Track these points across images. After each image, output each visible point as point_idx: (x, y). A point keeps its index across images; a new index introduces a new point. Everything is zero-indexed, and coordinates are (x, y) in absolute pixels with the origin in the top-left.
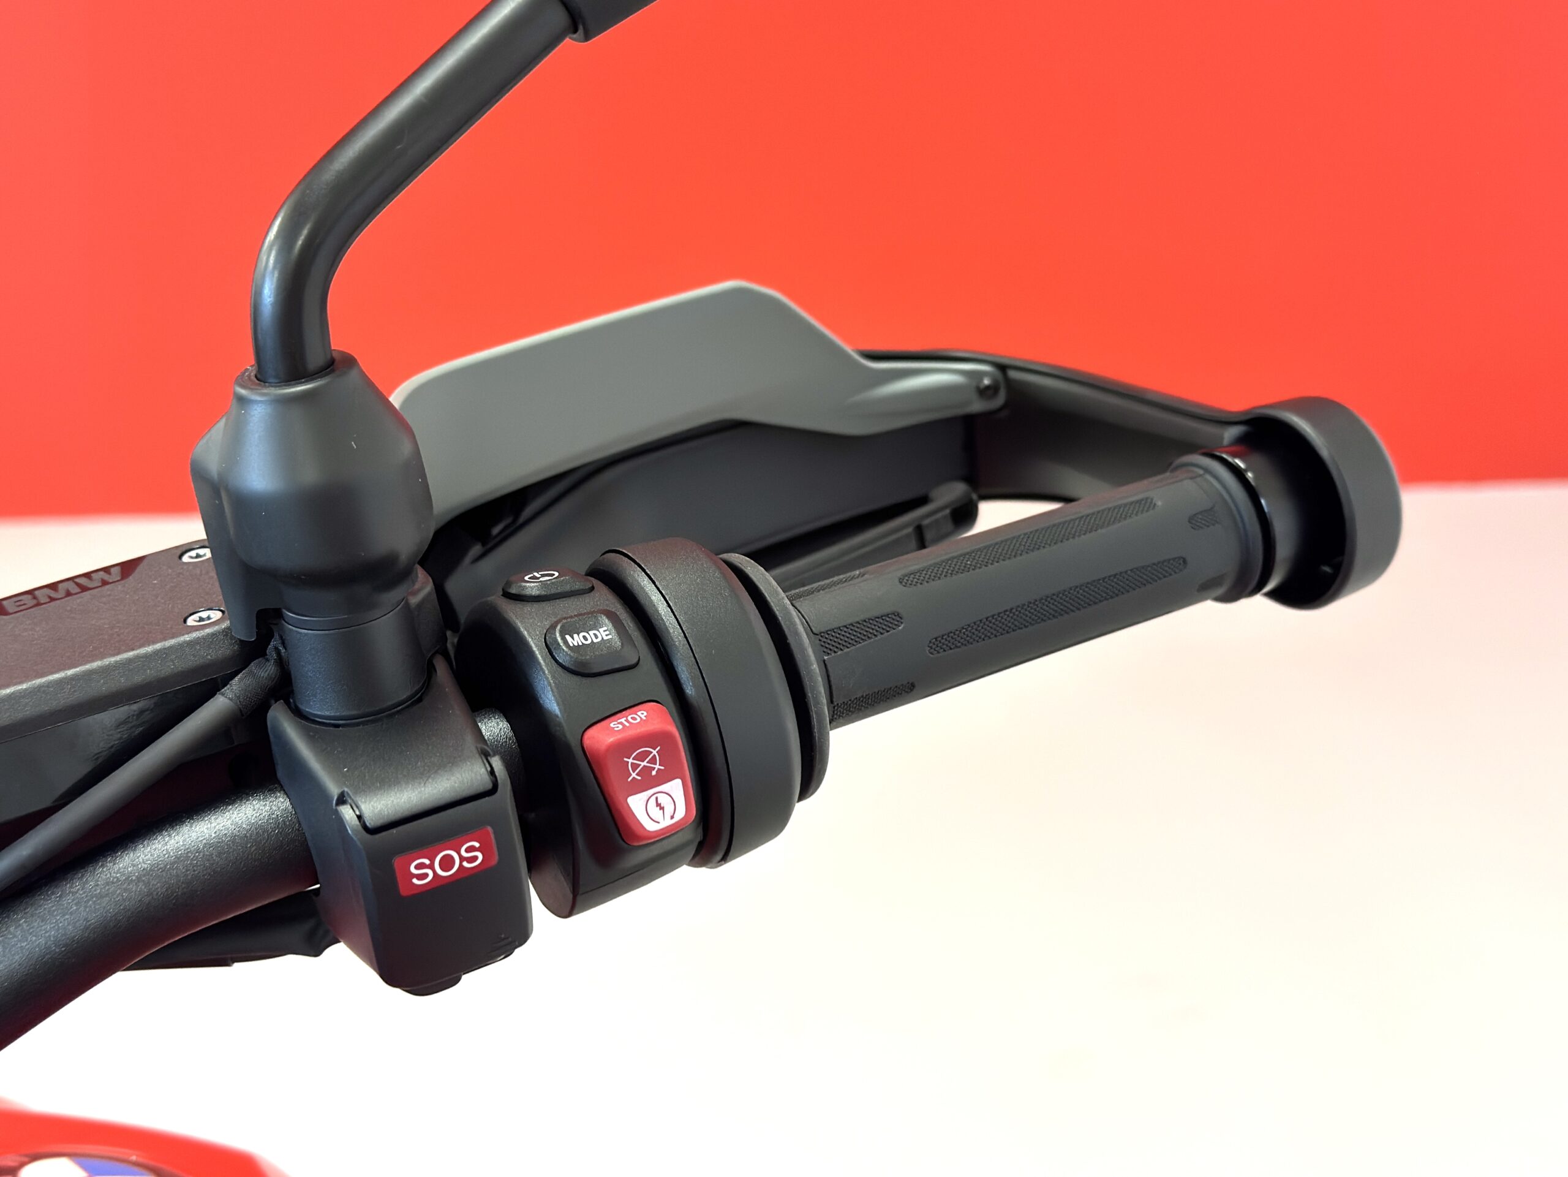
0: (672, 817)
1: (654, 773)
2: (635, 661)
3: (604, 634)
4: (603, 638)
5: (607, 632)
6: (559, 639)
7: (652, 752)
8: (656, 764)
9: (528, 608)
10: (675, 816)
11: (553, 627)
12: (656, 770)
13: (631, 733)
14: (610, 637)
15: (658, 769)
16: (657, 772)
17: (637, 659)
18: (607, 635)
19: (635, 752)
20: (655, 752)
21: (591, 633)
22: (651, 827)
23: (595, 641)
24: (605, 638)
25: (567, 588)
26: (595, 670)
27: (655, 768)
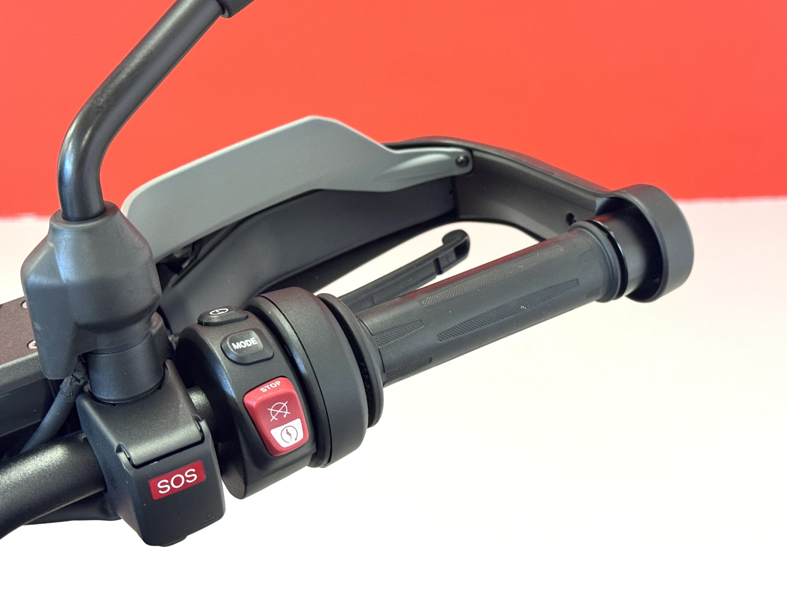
0: (296, 439)
1: (285, 416)
2: (271, 355)
3: (253, 342)
4: (252, 344)
5: (255, 340)
6: (229, 346)
7: (283, 405)
8: (286, 411)
9: (212, 330)
10: (297, 439)
11: (225, 339)
12: (286, 414)
13: (271, 394)
14: (257, 343)
15: (287, 414)
16: (286, 416)
17: (273, 354)
18: (255, 342)
19: (273, 405)
20: (285, 405)
21: (246, 341)
22: (284, 445)
23: (249, 345)
24: (254, 344)
25: (233, 317)
26: (250, 361)
27: (284, 414)
